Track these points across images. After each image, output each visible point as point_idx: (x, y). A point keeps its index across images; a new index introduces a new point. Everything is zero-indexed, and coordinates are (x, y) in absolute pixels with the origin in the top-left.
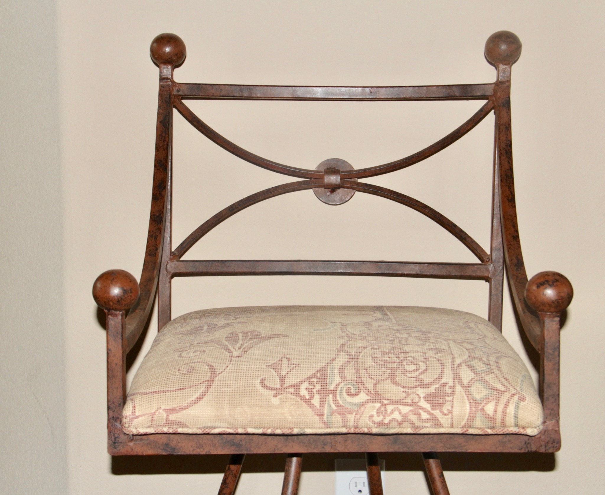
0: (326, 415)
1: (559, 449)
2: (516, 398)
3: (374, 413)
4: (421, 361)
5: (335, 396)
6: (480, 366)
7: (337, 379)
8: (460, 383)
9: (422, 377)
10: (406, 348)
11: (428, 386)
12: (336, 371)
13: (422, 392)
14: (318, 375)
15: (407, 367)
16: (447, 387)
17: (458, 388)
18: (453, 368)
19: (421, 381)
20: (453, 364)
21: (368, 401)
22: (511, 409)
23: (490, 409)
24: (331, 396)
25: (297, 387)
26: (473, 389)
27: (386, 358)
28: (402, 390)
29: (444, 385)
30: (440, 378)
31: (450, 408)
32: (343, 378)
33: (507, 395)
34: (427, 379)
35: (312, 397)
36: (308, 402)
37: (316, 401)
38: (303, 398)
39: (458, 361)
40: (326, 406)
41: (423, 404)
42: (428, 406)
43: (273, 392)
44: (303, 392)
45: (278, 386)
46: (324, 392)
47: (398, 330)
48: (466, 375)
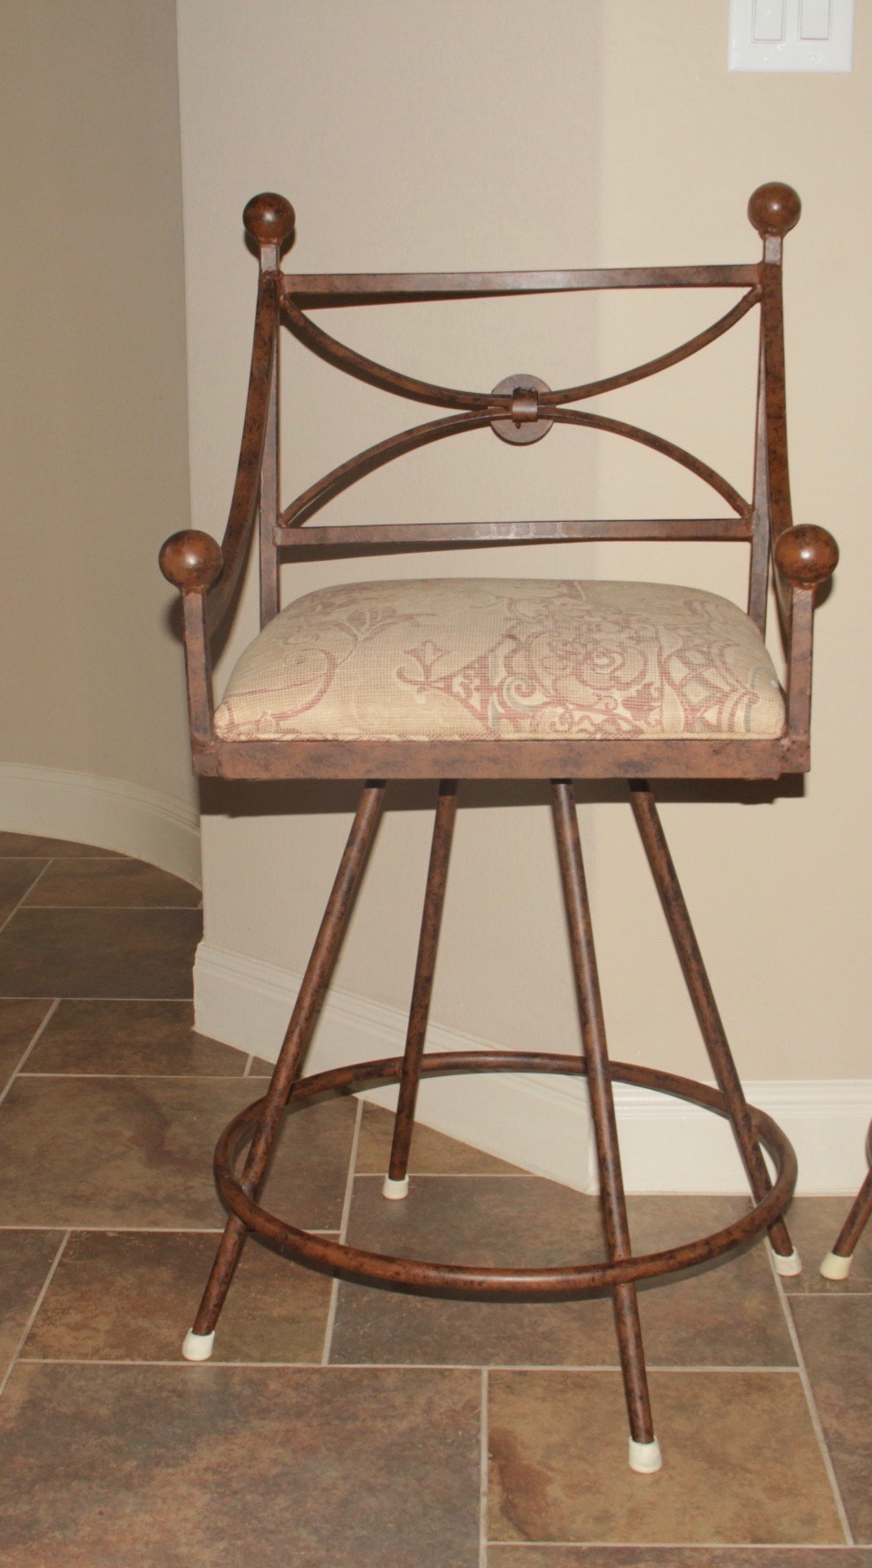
0: (490, 717)
1: (809, 771)
2: (746, 700)
3: (556, 719)
4: (617, 652)
5: (500, 695)
6: (698, 659)
7: (502, 672)
8: (671, 683)
9: (618, 674)
10: (597, 636)
11: (628, 685)
12: (501, 661)
13: (618, 695)
14: (476, 666)
15: (598, 661)
16: (653, 687)
17: (668, 689)
18: (659, 662)
19: (616, 679)
20: (660, 655)
21: (545, 704)
22: (740, 714)
23: (711, 716)
24: (495, 694)
25: (448, 679)
26: (687, 690)
27: (568, 648)
28: (592, 691)
29: (650, 685)
30: (643, 674)
31: (658, 717)
32: (510, 672)
33: (734, 696)
34: (625, 675)
35: (469, 695)
36: (465, 703)
37: (475, 700)
38: (457, 696)
39: (666, 652)
40: (490, 707)
41: (621, 711)
42: (627, 714)
43: (416, 687)
44: (457, 688)
45: (423, 679)
46: (486, 688)
47: (588, 611)
48: (678, 671)
